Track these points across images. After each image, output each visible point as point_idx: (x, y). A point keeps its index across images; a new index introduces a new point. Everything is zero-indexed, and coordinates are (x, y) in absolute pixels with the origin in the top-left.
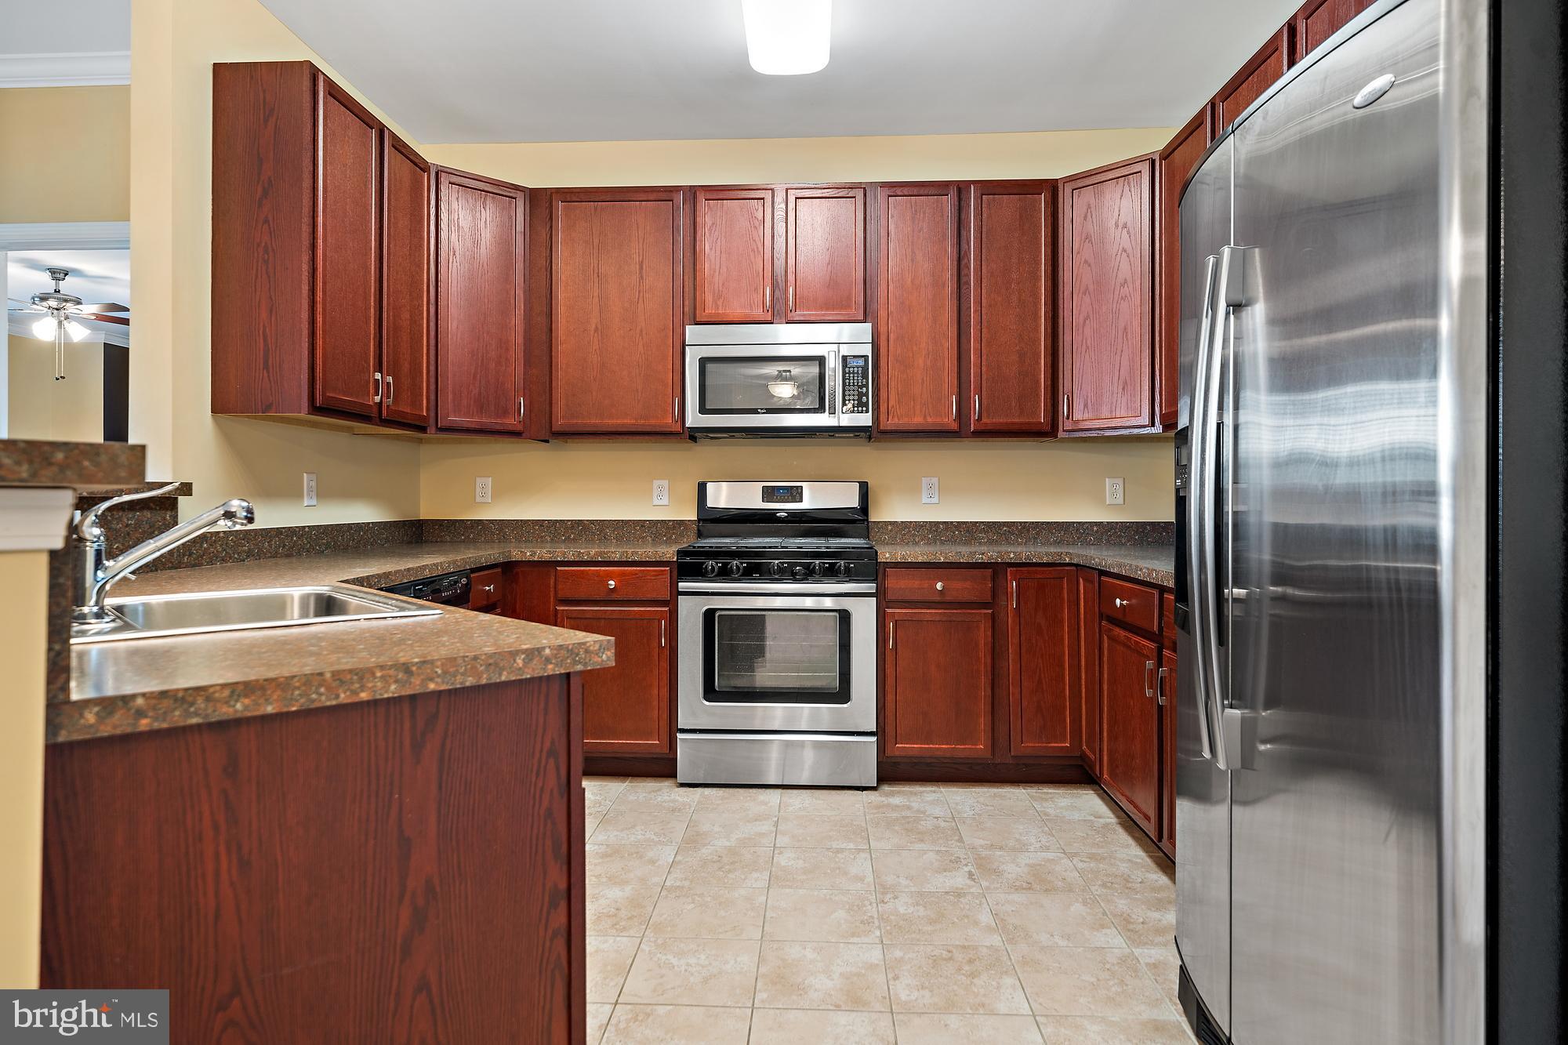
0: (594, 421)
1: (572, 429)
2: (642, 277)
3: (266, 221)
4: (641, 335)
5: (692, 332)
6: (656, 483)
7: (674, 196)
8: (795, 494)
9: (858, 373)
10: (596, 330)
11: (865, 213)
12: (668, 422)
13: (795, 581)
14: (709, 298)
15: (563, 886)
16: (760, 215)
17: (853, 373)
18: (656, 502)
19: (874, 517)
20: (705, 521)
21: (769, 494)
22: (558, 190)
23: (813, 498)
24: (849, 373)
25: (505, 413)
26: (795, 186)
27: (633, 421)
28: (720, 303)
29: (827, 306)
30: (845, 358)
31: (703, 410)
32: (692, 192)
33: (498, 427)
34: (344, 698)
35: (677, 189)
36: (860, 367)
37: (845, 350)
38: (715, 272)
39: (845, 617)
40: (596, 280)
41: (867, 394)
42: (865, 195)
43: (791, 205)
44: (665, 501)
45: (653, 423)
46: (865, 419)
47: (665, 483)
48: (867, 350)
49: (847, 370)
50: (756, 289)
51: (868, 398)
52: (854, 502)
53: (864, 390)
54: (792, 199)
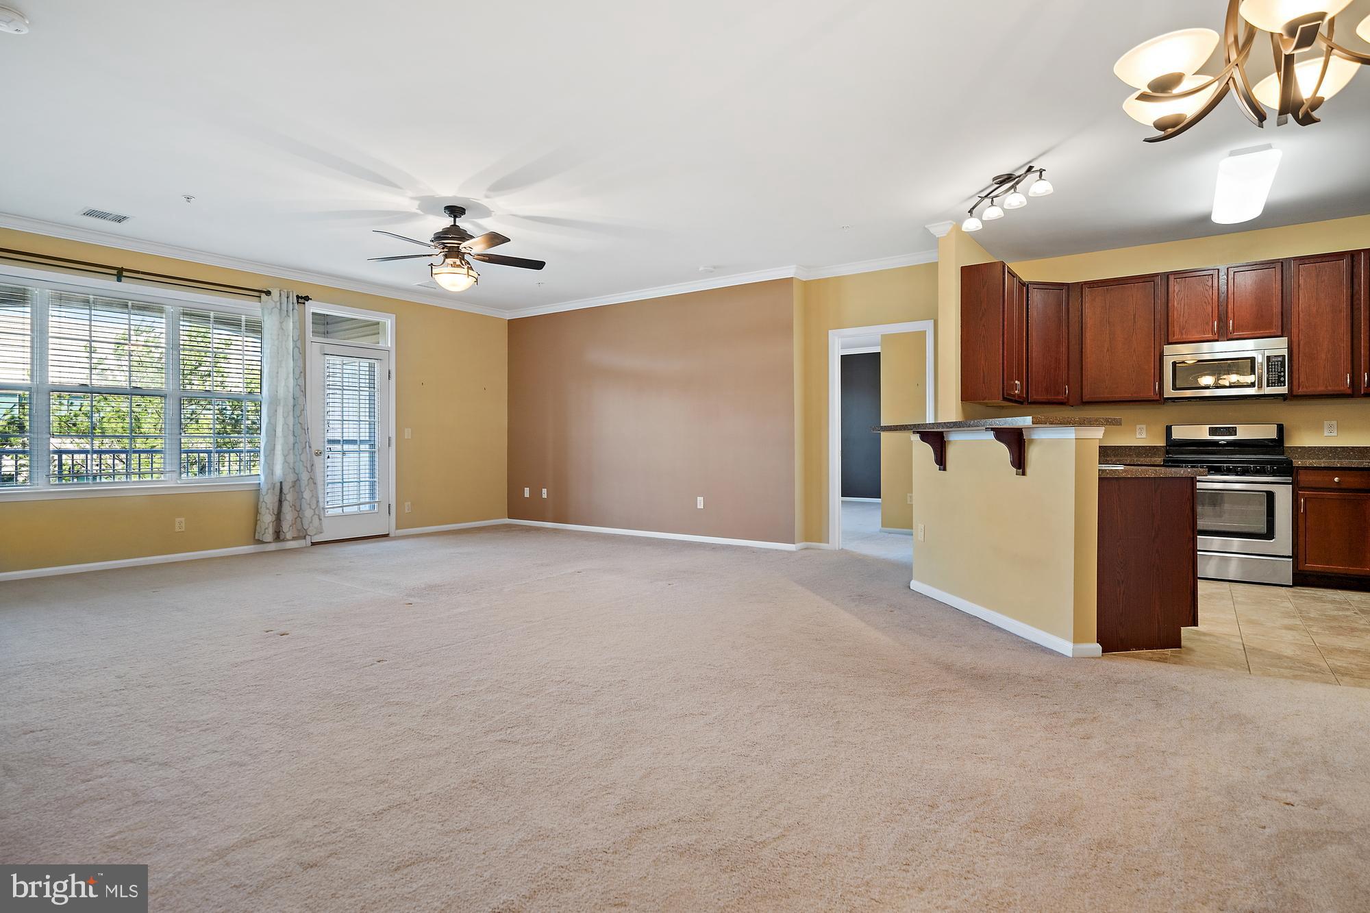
0: (1106, 395)
1: (1094, 400)
2: (1135, 322)
3: (984, 326)
4: (1134, 351)
5: (1168, 349)
6: (1138, 427)
7: (1156, 279)
8: (1233, 431)
9: (1278, 365)
10: (1108, 350)
11: (1282, 276)
12: (1151, 395)
13: (1237, 475)
14: (1177, 329)
15: (1192, 536)
16: (1210, 284)
17: (1275, 365)
18: (1138, 436)
19: (1286, 445)
20: (1170, 446)
21: (1213, 431)
22: (1086, 283)
23: (1244, 433)
24: (1272, 365)
25: (1058, 394)
26: (1232, 266)
27: (1130, 395)
28: (1184, 332)
29: (1256, 328)
30: (1268, 358)
31: (1175, 388)
32: (1167, 276)
33: (1055, 401)
34: (1143, 476)
35: (1156, 275)
36: (1280, 361)
37: (1267, 353)
38: (1180, 315)
39: (1270, 496)
40: (1108, 325)
41: (1284, 376)
42: (1282, 266)
43: (1231, 276)
44: (1144, 436)
45: (1143, 396)
46: (1283, 390)
47: (1144, 426)
48: (1285, 352)
49: (1270, 363)
50: (1207, 323)
51: (1285, 378)
52: (1274, 436)
53: (1282, 374)
54: (1231, 273)
